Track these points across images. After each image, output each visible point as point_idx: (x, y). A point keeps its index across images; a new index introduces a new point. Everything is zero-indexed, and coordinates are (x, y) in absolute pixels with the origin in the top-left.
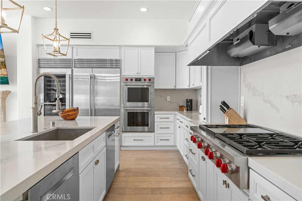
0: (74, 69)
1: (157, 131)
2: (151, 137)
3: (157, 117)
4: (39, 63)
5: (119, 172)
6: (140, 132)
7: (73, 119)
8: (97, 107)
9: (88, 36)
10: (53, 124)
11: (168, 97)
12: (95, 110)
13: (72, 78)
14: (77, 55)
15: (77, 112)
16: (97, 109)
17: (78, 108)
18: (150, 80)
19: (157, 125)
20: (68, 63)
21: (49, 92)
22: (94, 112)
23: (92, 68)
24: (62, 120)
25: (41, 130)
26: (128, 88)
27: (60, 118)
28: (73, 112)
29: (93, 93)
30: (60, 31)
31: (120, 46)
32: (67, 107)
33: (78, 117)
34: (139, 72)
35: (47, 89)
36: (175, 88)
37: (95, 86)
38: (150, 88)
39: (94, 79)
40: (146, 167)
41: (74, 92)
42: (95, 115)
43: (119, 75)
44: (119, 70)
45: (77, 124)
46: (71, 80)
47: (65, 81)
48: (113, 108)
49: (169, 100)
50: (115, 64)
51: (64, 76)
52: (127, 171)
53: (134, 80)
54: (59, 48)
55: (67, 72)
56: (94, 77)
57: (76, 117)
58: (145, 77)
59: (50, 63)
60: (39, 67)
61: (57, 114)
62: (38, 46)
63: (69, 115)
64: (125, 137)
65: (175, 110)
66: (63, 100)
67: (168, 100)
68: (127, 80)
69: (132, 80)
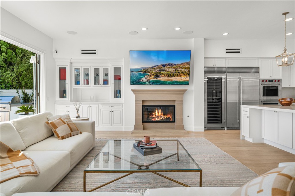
0: (228, 74)
4: (205, 70)
9: (237, 51)
13: (226, 80)
14: (229, 64)
18: (279, 81)
20: (223, 70)
23: (240, 73)
26: (264, 87)
38: (278, 86)
41: (228, 90)
44: (258, 74)
55: (223, 76)
56: (242, 79)
58: (275, 79)
59: (212, 70)
68: (263, 81)
69: (266, 81)
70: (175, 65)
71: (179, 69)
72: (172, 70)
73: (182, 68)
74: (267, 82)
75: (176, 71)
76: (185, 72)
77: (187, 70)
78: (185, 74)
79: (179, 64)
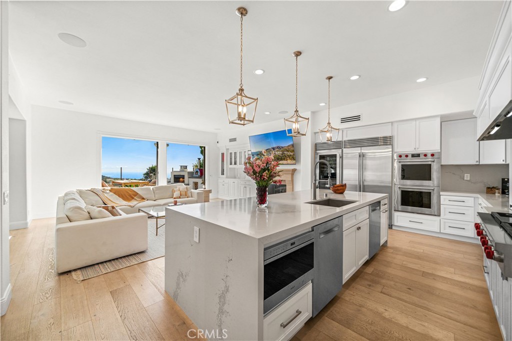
0: (344, 150)
1: (445, 215)
2: (435, 221)
3: (445, 199)
4: (316, 147)
5: (387, 248)
6: (418, 213)
7: (342, 193)
8: (366, 184)
9: (357, 118)
10: (326, 195)
11: (465, 175)
12: (364, 186)
13: (342, 157)
14: (347, 137)
15: (344, 187)
16: (366, 185)
17: (346, 184)
18: (433, 155)
19: (445, 208)
20: (339, 145)
21: (323, 169)
22: (363, 188)
23: (361, 147)
24: (332, 193)
25: (318, 199)
26: (402, 165)
27: (331, 191)
28: (341, 188)
29: (362, 168)
30: (332, 125)
31: (392, 123)
32: (338, 183)
33: (346, 192)
34: (417, 147)
35: (322, 167)
36: (478, 163)
37: (364, 161)
38: (432, 164)
39: (363, 157)
40: (422, 251)
41: (344, 167)
42: (364, 191)
43: (391, 150)
44: (391, 146)
45: (345, 197)
46: (341, 159)
47: (336, 160)
48: (383, 184)
49: (469, 179)
50: (387, 141)
51: (335, 156)
52: (396, 249)
53: (410, 156)
54: (331, 137)
55: (337, 152)
56: (363, 155)
57: (344, 192)
58: (425, 152)
59: (325, 146)
60: (316, 150)
61: (329, 188)
62: (315, 133)
63: (338, 190)
64: (397, 216)
65: (479, 192)
66: (334, 176)
67: (465, 179)
68: (400, 156)
69: (407, 156)
70: (282, 147)
71: (285, 152)
72: (279, 153)
73: (288, 151)
74: (408, 158)
75: (283, 155)
76: (291, 155)
77: (292, 154)
78: (291, 157)
79: (285, 147)
